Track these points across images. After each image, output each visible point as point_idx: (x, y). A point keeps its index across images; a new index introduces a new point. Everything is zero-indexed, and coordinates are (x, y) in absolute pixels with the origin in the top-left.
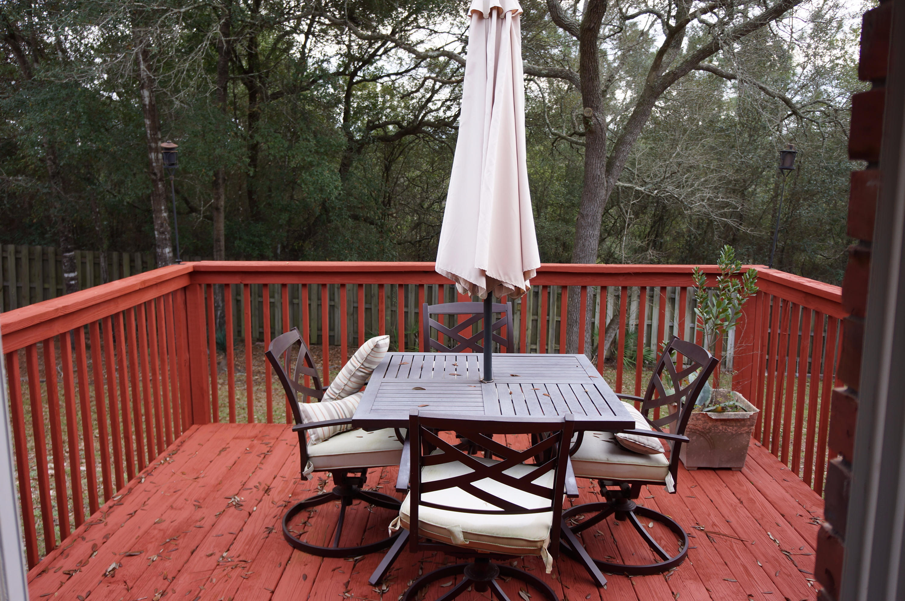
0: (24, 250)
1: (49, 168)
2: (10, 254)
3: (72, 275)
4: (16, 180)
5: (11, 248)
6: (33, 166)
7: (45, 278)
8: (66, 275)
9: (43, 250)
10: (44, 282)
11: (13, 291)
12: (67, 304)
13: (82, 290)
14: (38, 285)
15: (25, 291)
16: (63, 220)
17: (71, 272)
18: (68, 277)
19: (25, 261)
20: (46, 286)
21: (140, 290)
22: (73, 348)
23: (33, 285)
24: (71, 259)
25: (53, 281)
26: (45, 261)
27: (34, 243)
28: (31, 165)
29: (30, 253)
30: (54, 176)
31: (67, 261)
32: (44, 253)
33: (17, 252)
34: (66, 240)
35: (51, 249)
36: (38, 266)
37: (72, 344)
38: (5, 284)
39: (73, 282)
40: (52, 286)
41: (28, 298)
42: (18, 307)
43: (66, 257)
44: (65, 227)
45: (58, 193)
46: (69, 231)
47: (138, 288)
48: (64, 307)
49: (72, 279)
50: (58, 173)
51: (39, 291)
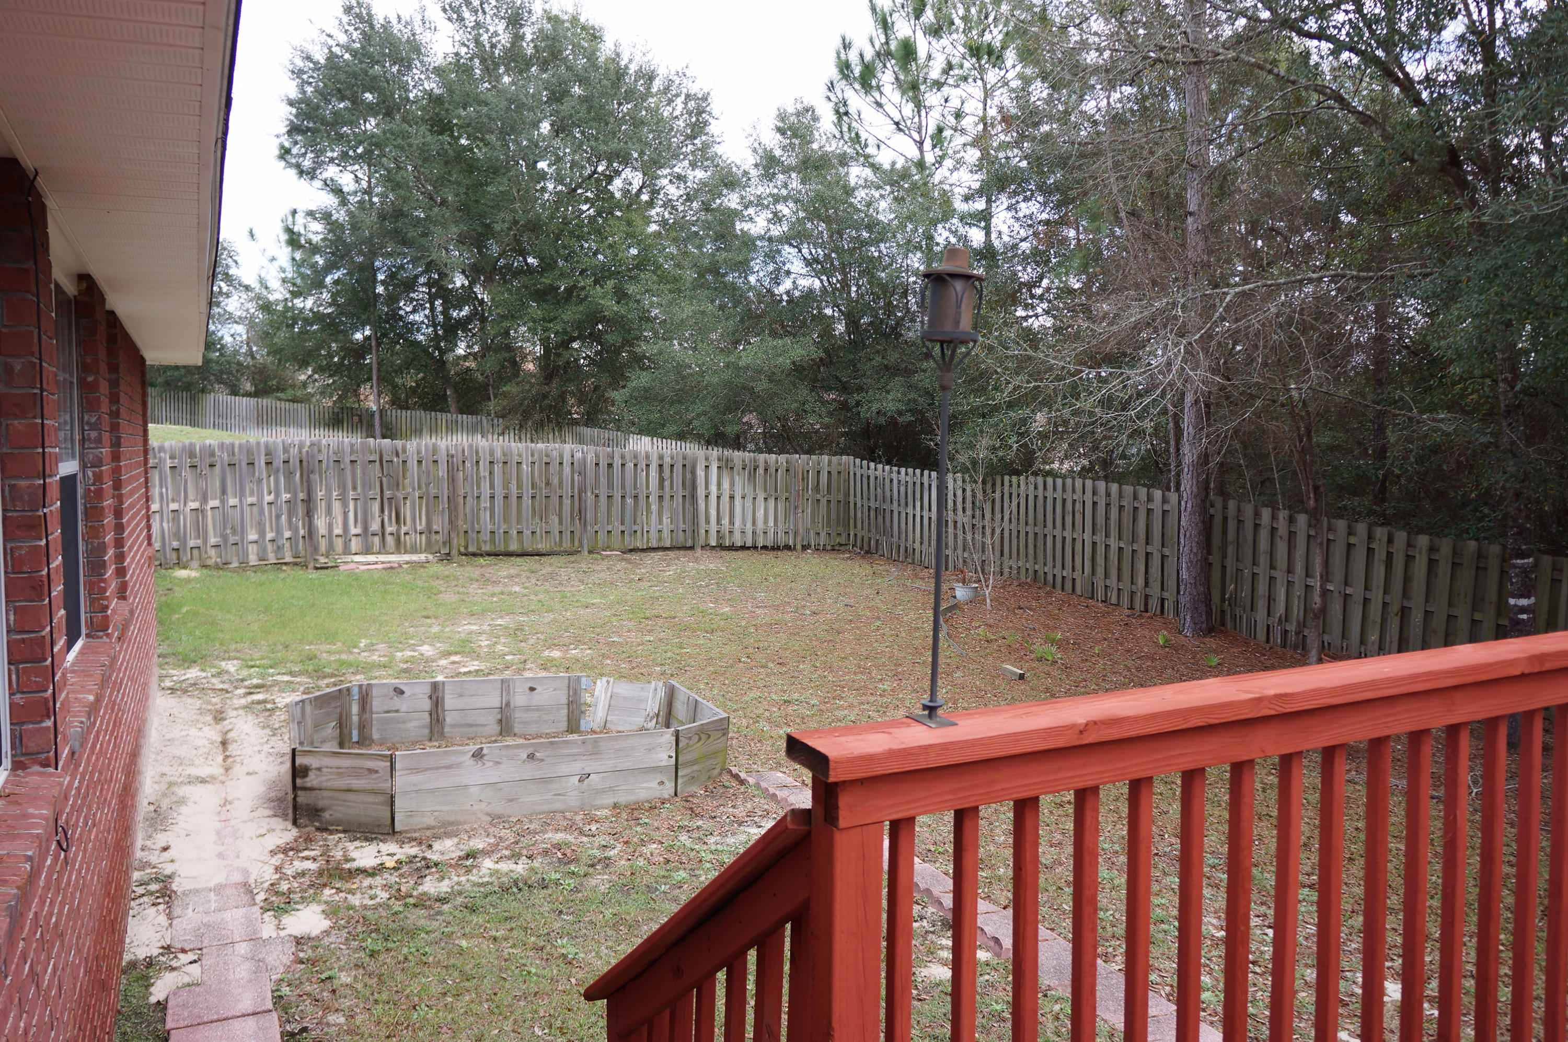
0: (1446, 546)
1: (1501, 397)
2: (1420, 553)
3: (1524, 602)
4: (1434, 420)
5: (1423, 541)
6: (1475, 396)
7: (1477, 603)
8: (1512, 601)
9: (1479, 550)
10: (1474, 609)
11: (1417, 618)
12: (1289, 691)
13: (1546, 632)
14: (1462, 612)
15: (1439, 621)
16: (1518, 495)
17: (1522, 596)
18: (1515, 605)
19: (1444, 567)
20: (1478, 616)
21: (1523, 676)
22: (1511, 746)
23: (1454, 612)
24: (1525, 571)
25: (1492, 610)
26: (1480, 571)
27: (1465, 536)
28: (1471, 394)
29: (1455, 553)
30: (1508, 413)
31: (1517, 575)
32: (1480, 555)
33: (1432, 549)
34: (1519, 534)
35: (1495, 549)
36: (1466, 578)
37: (1510, 736)
38: (1406, 604)
39: (1525, 616)
40: (1488, 617)
41: (1442, 634)
42: (1423, 649)
43: (1515, 566)
44: (1519, 509)
45: (1513, 443)
46: (1528, 518)
47: (1516, 672)
48: (1280, 697)
49: (1523, 610)
50: (1519, 406)
51: (1463, 624)
